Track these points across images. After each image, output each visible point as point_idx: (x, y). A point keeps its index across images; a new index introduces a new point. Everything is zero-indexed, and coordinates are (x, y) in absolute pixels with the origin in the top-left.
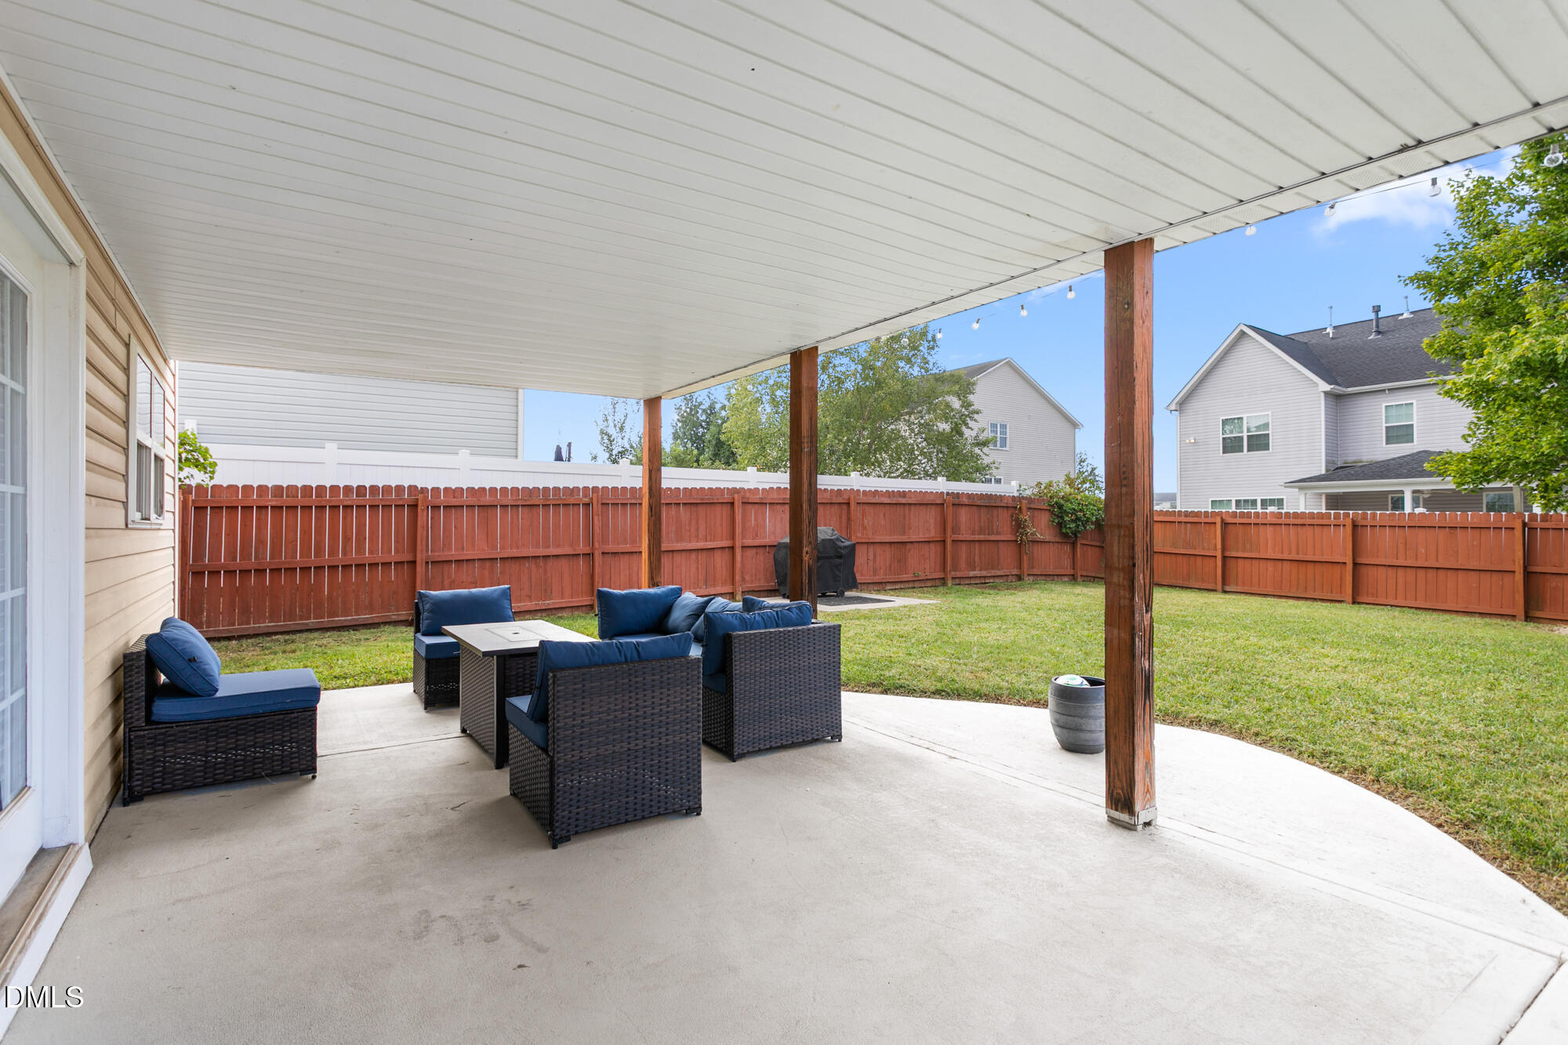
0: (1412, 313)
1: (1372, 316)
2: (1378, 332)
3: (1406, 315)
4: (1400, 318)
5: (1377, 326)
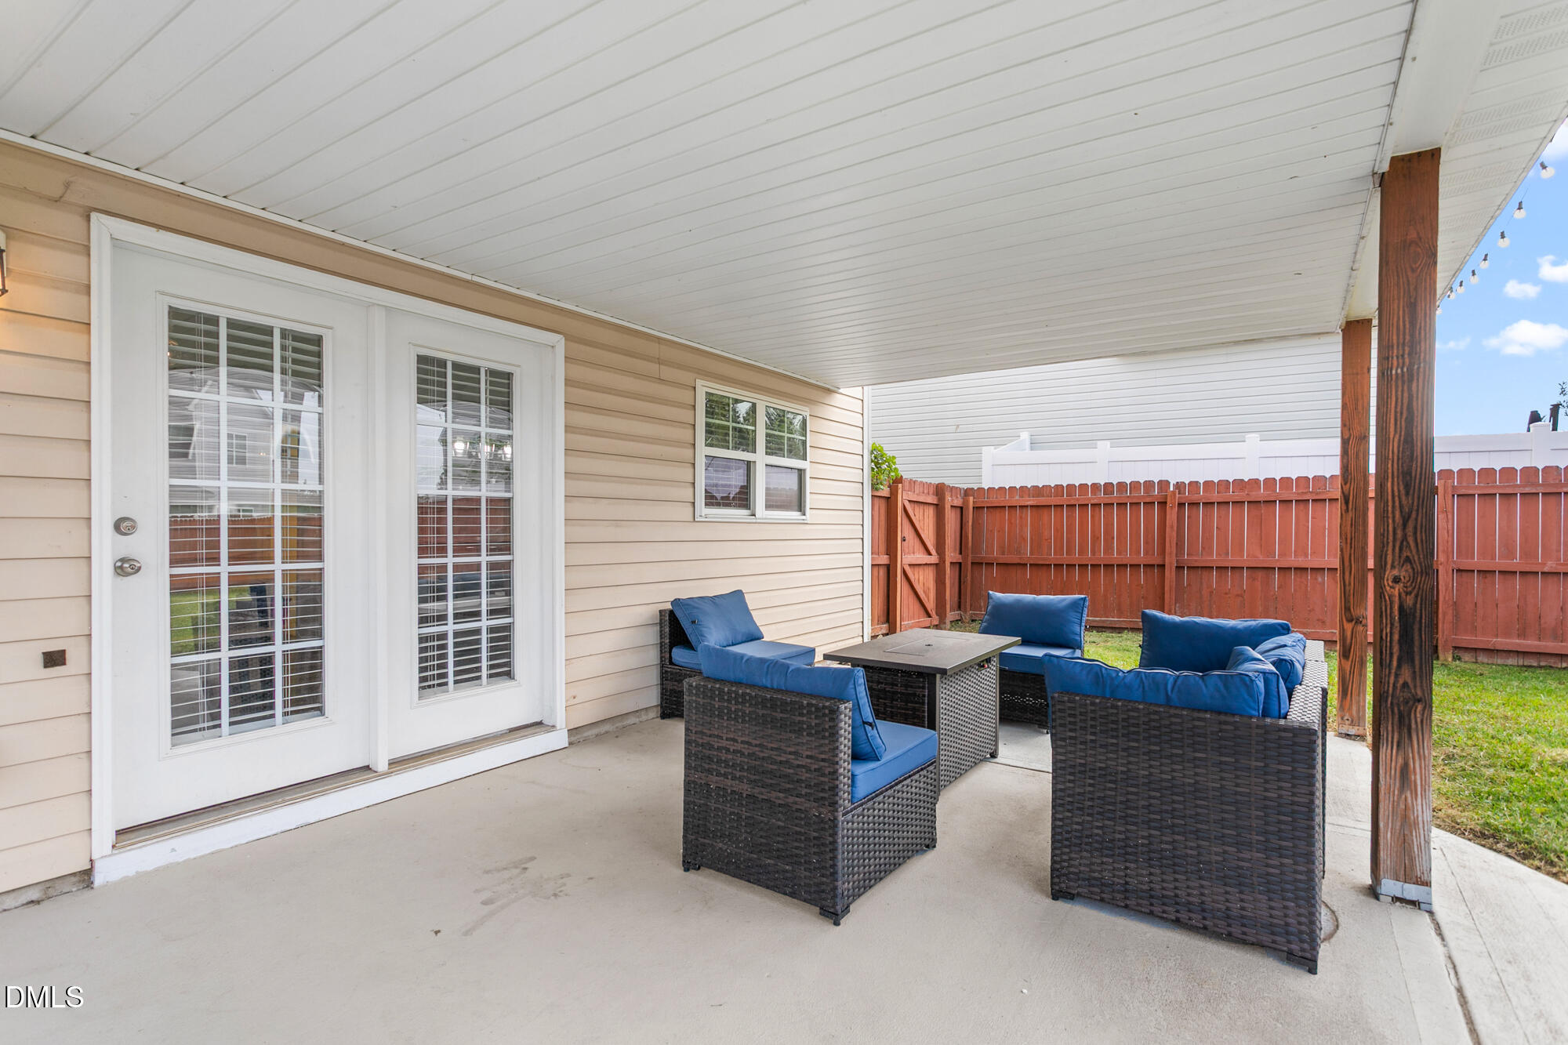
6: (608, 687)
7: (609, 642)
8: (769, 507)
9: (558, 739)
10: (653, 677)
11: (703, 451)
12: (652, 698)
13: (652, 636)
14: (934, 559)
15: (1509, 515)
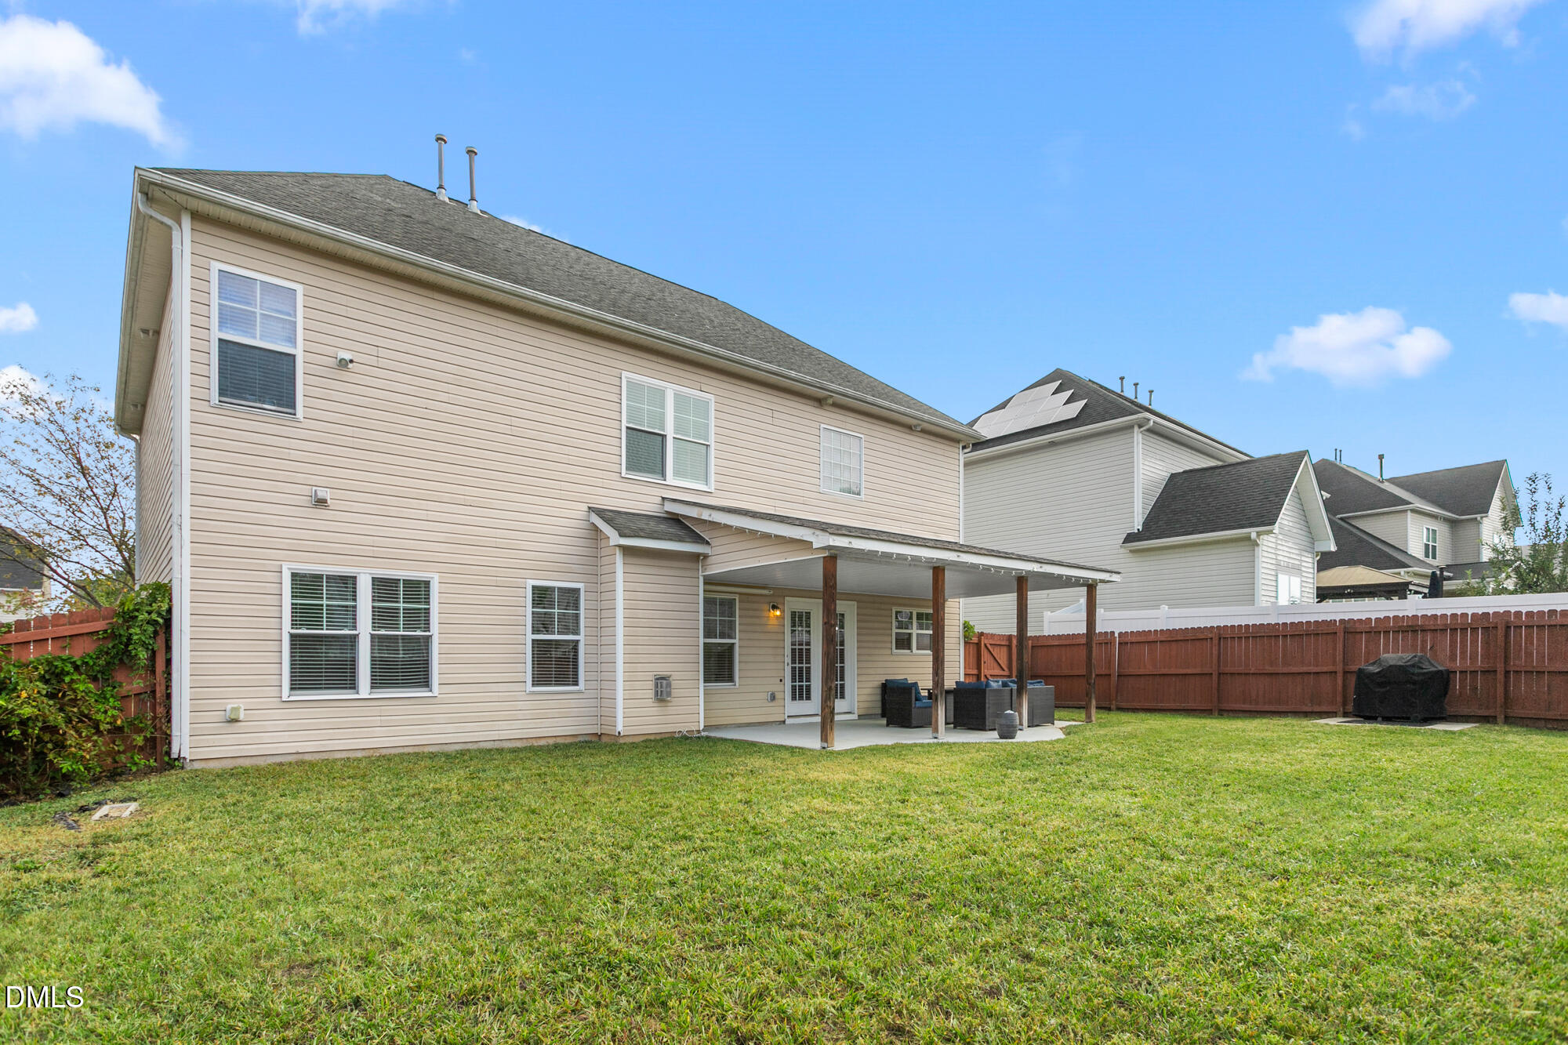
6: (866, 705)
7: (871, 685)
8: (918, 649)
9: (855, 717)
10: (879, 704)
11: (895, 631)
12: (879, 711)
13: (879, 691)
14: (1006, 673)
15: (1240, 645)
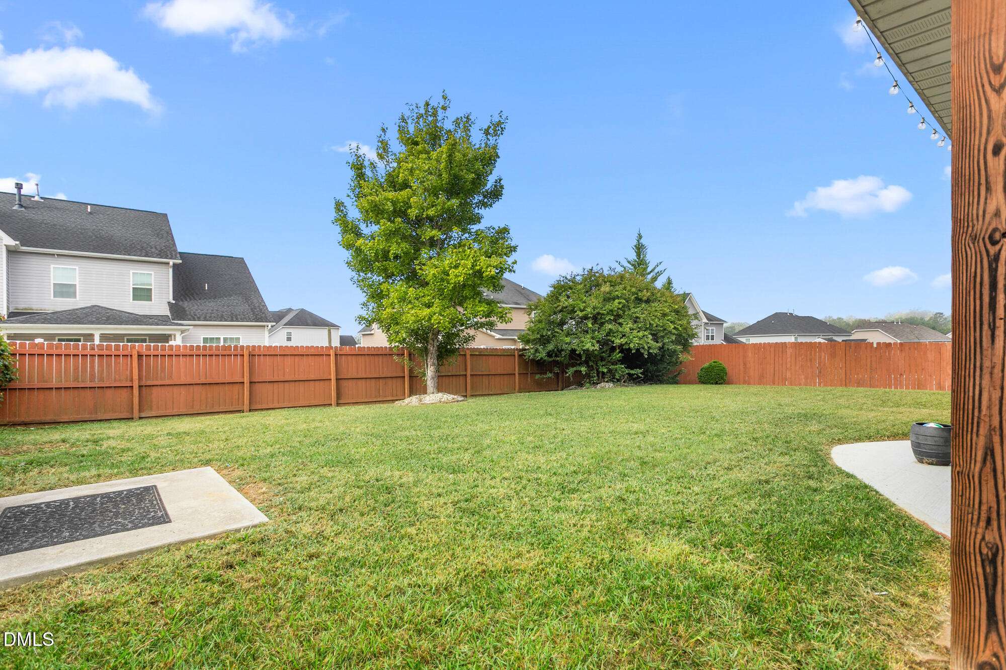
0: (42, 198)
1: (15, 191)
2: (21, 206)
3: (37, 198)
4: (32, 199)
5: (20, 200)
